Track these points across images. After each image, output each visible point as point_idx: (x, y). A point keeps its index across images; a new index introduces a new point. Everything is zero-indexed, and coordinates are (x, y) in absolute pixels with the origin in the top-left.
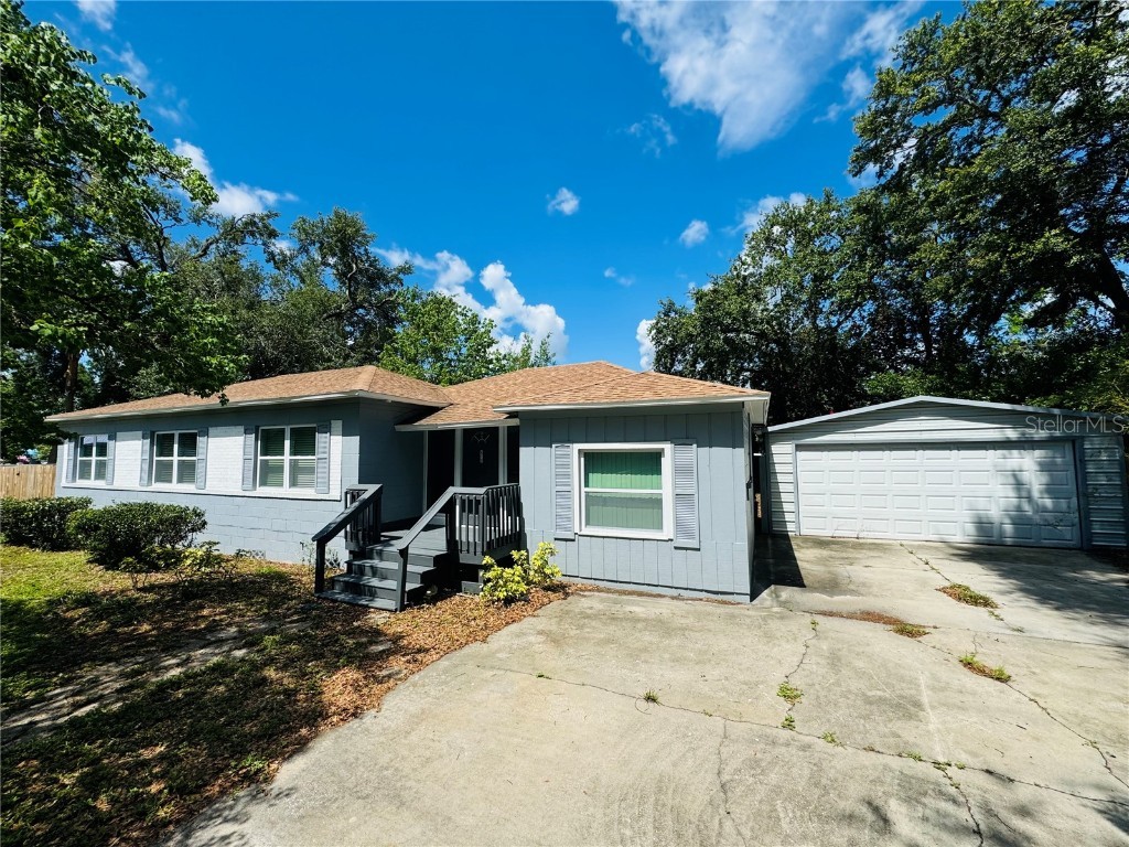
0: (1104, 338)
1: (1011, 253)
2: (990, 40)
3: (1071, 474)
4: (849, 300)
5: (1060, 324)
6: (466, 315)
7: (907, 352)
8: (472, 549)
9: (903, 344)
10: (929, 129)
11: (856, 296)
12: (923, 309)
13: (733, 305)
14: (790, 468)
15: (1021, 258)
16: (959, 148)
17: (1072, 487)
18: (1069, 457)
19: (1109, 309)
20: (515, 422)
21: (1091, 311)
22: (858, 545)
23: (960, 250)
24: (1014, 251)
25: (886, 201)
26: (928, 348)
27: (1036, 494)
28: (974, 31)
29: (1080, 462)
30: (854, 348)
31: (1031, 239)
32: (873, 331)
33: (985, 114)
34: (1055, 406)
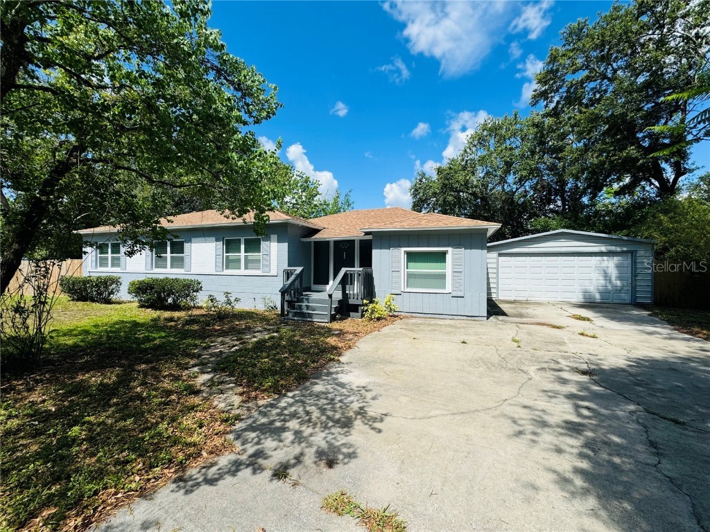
0: (653, 202)
1: (611, 157)
2: (610, 42)
3: (630, 269)
4: (525, 176)
5: (631, 193)
6: (302, 177)
7: (552, 206)
8: (356, 297)
9: (549, 201)
10: (574, 82)
11: (530, 174)
12: (563, 183)
13: (460, 177)
14: (495, 266)
15: (615, 160)
16: (589, 93)
17: (629, 275)
18: (629, 261)
19: (656, 187)
20: (369, 237)
21: (648, 188)
22: (527, 303)
23: (585, 152)
24: (613, 156)
25: (549, 121)
26: (564, 204)
27: (613, 279)
28: (602, 36)
29: (634, 263)
30: (524, 203)
31: (621, 150)
32: (534, 194)
33: (604, 77)
34: (625, 236)
